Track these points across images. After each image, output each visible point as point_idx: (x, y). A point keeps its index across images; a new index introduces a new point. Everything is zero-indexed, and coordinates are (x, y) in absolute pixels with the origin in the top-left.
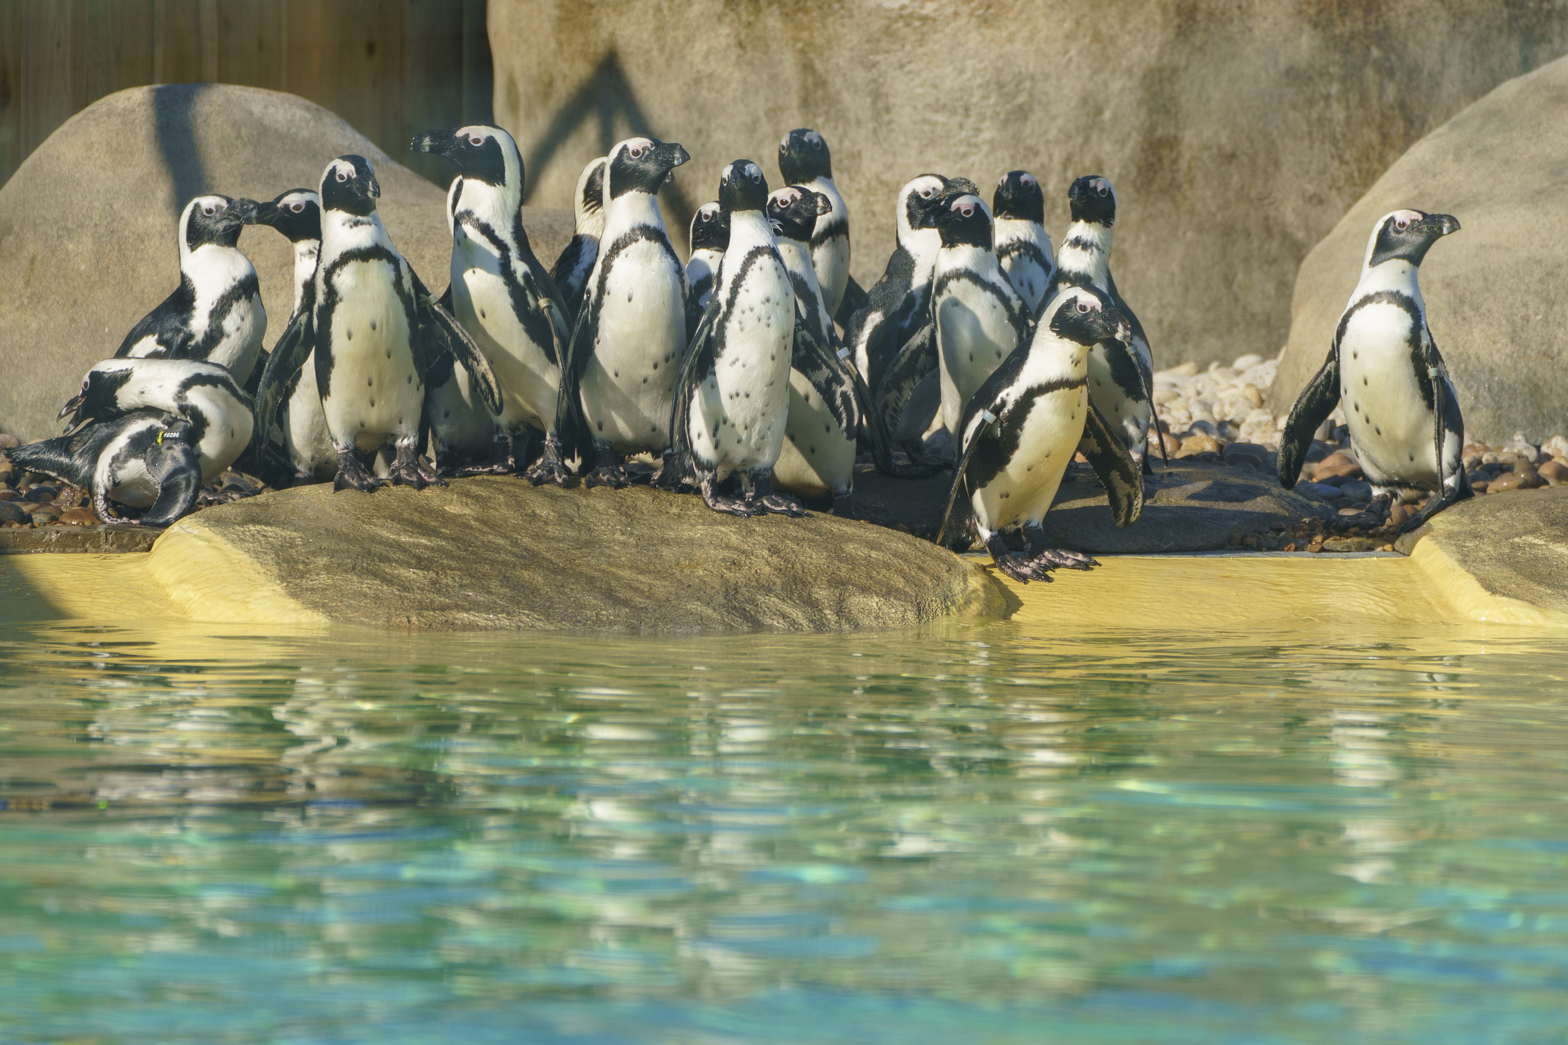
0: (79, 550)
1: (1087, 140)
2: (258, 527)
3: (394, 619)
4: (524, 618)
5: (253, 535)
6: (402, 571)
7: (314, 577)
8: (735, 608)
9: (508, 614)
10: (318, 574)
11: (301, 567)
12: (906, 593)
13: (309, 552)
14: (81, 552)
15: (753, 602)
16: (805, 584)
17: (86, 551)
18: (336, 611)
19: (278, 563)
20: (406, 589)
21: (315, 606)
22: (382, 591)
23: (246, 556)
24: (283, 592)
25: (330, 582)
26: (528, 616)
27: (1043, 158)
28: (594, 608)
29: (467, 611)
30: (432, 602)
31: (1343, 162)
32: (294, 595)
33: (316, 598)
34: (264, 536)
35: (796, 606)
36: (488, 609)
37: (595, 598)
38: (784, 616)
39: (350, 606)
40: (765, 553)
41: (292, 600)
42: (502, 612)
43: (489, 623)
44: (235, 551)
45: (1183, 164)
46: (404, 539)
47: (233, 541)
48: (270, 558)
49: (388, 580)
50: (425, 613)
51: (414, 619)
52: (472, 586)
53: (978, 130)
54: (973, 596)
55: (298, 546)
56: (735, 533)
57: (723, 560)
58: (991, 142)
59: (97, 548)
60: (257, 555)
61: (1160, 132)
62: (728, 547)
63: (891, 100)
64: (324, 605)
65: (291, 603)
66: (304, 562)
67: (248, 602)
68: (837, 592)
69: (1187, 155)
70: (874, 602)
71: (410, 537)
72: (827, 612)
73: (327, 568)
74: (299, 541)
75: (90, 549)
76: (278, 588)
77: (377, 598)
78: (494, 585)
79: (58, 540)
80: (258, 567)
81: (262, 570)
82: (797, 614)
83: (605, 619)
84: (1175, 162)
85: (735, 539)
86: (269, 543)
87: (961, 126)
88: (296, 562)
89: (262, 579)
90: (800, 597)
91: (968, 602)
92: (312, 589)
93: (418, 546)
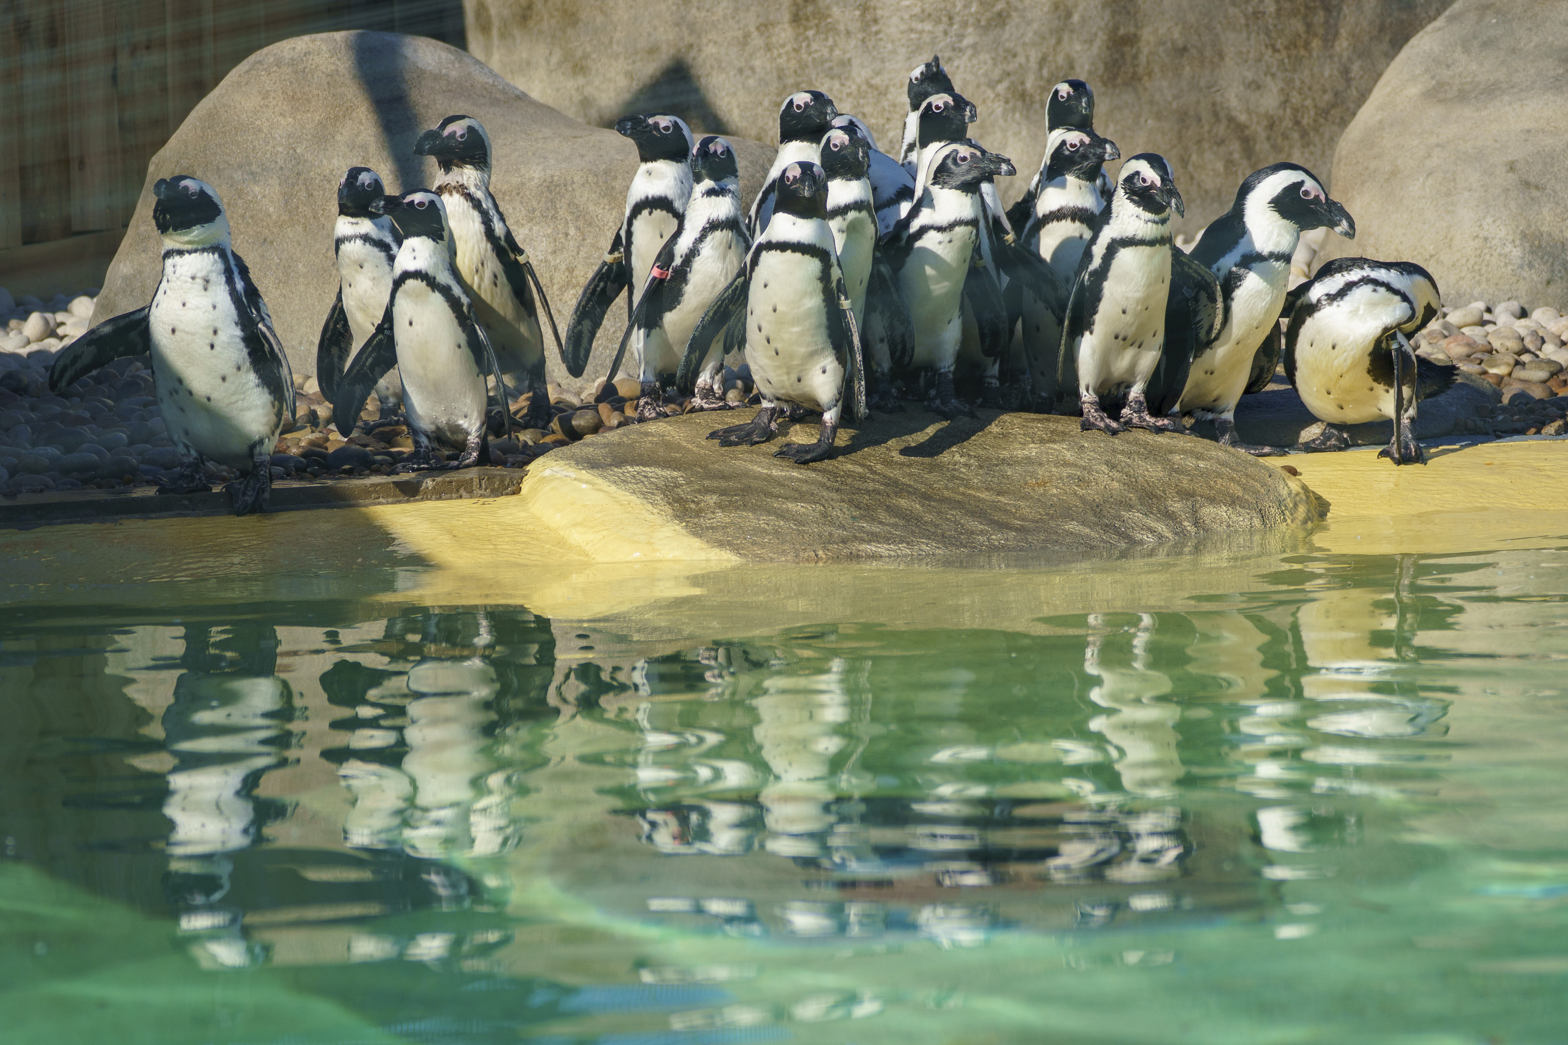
0: (454, 496)
1: (1059, 42)
2: (637, 468)
3: (801, 554)
4: (924, 547)
5: (634, 476)
6: (790, 505)
7: (710, 515)
8: (1107, 526)
9: (908, 543)
10: (713, 513)
11: (693, 506)
12: (1246, 500)
13: (695, 491)
14: (457, 498)
15: (1119, 518)
16: (1158, 498)
17: (461, 497)
18: (743, 549)
19: (670, 504)
20: (801, 523)
21: (721, 544)
22: (779, 527)
23: (633, 497)
24: (684, 532)
25: (727, 520)
26: (927, 545)
27: (1021, 59)
28: (982, 532)
29: (869, 542)
30: (830, 534)
31: (1275, 50)
32: (695, 534)
33: (719, 535)
34: (645, 477)
35: (1158, 520)
36: (887, 540)
37: (981, 523)
38: (1152, 531)
39: (754, 543)
40: (1104, 468)
41: (696, 540)
42: (902, 542)
43: (893, 553)
44: (620, 492)
45: (1143, 59)
46: (775, 473)
47: (615, 482)
48: (659, 498)
49: (781, 515)
50: (830, 547)
51: (820, 553)
52: (862, 517)
53: (961, 37)
54: (1298, 498)
55: (682, 485)
56: (1068, 450)
57: (1069, 477)
58: (974, 46)
59: (471, 493)
60: (644, 495)
61: (1122, 31)
62: (1066, 464)
63: (879, 13)
64: (729, 544)
65: (696, 542)
66: (693, 502)
67: (652, 544)
68: (1189, 503)
69: (1145, 51)
70: (1223, 512)
71: (782, 471)
72: (1186, 523)
73: (720, 506)
74: (681, 481)
75: (464, 494)
76: (678, 527)
77: (776, 533)
78: (882, 515)
79: (434, 488)
80: (650, 507)
81: (655, 511)
82: (1161, 527)
83: (996, 543)
84: (1135, 57)
85: (1069, 456)
86: (652, 483)
87: (946, 33)
88: (686, 501)
89: (659, 520)
90: (1159, 511)
91: (1296, 505)
92: (712, 528)
93: (791, 479)
